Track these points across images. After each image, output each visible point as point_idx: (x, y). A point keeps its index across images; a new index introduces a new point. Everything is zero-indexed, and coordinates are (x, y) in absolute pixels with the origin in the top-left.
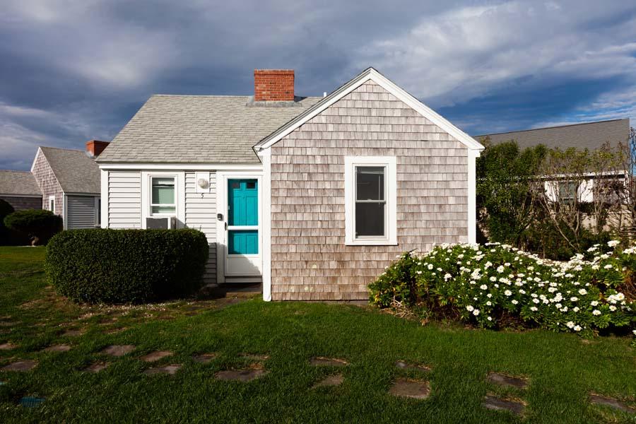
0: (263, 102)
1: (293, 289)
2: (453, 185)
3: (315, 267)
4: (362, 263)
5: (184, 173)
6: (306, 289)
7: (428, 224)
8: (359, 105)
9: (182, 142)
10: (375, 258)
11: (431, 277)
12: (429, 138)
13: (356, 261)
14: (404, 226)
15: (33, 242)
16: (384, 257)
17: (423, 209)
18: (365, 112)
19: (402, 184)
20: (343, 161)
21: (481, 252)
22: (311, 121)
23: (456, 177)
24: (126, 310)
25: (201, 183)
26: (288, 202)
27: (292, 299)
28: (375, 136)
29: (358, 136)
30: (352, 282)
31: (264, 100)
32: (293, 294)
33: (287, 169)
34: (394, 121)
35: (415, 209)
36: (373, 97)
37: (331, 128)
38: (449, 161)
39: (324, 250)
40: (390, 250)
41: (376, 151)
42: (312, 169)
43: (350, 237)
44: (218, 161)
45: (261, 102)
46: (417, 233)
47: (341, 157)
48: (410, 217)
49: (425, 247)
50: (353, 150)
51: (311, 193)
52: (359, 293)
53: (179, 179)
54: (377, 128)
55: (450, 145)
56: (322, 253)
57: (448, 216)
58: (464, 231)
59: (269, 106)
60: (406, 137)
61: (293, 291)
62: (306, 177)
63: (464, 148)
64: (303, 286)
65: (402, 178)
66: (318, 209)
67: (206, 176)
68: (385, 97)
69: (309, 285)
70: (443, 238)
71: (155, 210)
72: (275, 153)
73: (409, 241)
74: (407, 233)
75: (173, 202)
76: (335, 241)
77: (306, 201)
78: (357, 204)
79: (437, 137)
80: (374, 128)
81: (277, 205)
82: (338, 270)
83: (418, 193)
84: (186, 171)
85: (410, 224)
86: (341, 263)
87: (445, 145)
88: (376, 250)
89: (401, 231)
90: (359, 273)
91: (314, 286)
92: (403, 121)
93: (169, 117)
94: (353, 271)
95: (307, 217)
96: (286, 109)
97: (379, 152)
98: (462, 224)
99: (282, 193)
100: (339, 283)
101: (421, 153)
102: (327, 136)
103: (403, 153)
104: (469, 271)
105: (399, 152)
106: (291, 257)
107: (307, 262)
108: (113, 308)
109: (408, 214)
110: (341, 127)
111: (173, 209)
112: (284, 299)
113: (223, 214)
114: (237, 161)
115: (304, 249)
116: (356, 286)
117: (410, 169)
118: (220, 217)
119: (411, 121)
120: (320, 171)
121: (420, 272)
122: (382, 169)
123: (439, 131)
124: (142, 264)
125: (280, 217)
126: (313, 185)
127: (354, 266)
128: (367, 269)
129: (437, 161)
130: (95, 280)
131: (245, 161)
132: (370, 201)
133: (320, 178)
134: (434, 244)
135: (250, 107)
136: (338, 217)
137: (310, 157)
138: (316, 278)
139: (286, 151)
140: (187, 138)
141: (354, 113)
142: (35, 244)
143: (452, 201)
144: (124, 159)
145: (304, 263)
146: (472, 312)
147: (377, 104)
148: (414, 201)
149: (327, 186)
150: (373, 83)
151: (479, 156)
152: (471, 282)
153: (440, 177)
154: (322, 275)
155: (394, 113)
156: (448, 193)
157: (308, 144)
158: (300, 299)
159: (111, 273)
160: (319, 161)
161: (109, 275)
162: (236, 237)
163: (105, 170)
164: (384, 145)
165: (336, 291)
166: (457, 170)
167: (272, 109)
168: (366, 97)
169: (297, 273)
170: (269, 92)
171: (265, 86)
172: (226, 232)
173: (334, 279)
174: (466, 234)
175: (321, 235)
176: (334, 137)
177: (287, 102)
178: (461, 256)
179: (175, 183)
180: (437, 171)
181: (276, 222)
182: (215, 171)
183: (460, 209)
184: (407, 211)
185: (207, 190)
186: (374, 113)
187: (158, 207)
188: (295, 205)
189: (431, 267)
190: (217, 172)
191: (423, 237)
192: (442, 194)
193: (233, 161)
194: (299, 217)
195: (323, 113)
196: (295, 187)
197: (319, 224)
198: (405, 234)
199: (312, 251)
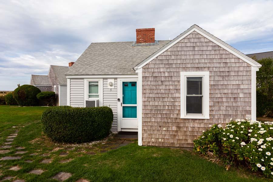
0: (140, 44)
2: (242, 87)
3: (164, 129)
4: (190, 128)
5: (102, 79)
6: (160, 140)
7: (227, 108)
8: (188, 44)
9: (103, 65)
10: (196, 125)
11: (232, 143)
12: (228, 61)
13: (187, 127)
14: (214, 109)
15: (48, 105)
16: (202, 126)
17: (224, 100)
18: (192, 49)
19: (212, 87)
20: (180, 74)
21: (263, 129)
22: (162, 54)
23: (244, 82)
24: (74, 147)
25: (110, 84)
26: (151, 95)
27: (153, 145)
28: (197, 61)
29: (188, 61)
30: (184, 138)
31: (141, 43)
33: (150, 79)
34: (208, 53)
35: (220, 100)
36: (196, 40)
37: (173, 57)
38: (240, 74)
39: (169, 121)
40: (206, 121)
41: (198, 69)
42: (163, 79)
43: (183, 114)
44: (118, 73)
45: (139, 44)
46: (221, 112)
47: (178, 72)
48: (217, 104)
49: (226, 121)
50: (185, 69)
51: (163, 91)
52: (188, 144)
53: (100, 82)
54: (198, 57)
55: (240, 65)
56: (168, 122)
57: (239, 104)
58: (249, 112)
59: (143, 45)
60: (215, 61)
61: (153, 141)
62: (160, 83)
63: (249, 66)
64: (158, 139)
65: (212, 83)
66: (166, 100)
67: (112, 81)
68: (202, 40)
69: (161, 138)
70: (236, 116)
71: (90, 96)
72: (144, 71)
73: (216, 117)
74: (215, 113)
75: (98, 93)
76: (175, 116)
77: (160, 95)
78: (187, 97)
79: (233, 60)
80: (196, 57)
81: (145, 97)
82: (177, 131)
83: (222, 91)
84: (103, 78)
85: (216, 108)
86: (179, 127)
87: (238, 65)
88: (197, 121)
89: (212, 111)
90: (188, 133)
91: (164, 139)
92: (213, 52)
93: (98, 53)
94: (185, 132)
95: (160, 104)
96: (151, 47)
97: (199, 69)
98: (248, 108)
99: (148, 91)
100: (177, 138)
101: (223, 70)
102: (170, 62)
103: (213, 69)
104: (256, 140)
105: (211, 69)
106: (152, 124)
107: (160, 126)
108: (68, 145)
109: (216, 103)
110: (179, 57)
111: (98, 95)
112: (149, 145)
113: (120, 98)
114: (127, 73)
115: (159, 120)
116: (186, 140)
117: (217, 78)
118: (119, 100)
119: (217, 52)
120: (167, 80)
121: (225, 139)
122: (201, 78)
123: (234, 57)
124: (81, 125)
125: (147, 103)
126: (164, 87)
127: (185, 129)
128: (193, 131)
129: (232, 74)
130: (60, 132)
131: (130, 73)
132: (194, 95)
133: (167, 83)
134: (231, 119)
135: (134, 46)
136: (177, 104)
137: (162, 73)
138: (165, 135)
139: (150, 70)
140: (105, 62)
141: (185, 49)
142: (48, 106)
143: (241, 95)
144: (77, 73)
145: (159, 127)
146: (261, 168)
147: (198, 44)
148: (219, 96)
149: (171, 87)
150: (197, 33)
151: (258, 70)
152: (259, 149)
153: (234, 83)
154: (168, 134)
155: (207, 48)
156: (239, 91)
157: (161, 66)
158: (157, 145)
159: (67, 129)
160: (167, 74)
161: (66, 130)
162: (126, 109)
163: (69, 78)
164: (202, 65)
165: (176, 142)
166: (245, 78)
167: (144, 47)
168: (192, 40)
169: (156, 132)
170: (143, 39)
171: (141, 36)
172: (122, 107)
173: (175, 136)
174: (250, 114)
175: (168, 113)
176: (175, 62)
177: (151, 43)
178: (250, 131)
179: (99, 84)
180: (233, 79)
181: (145, 106)
182: (117, 78)
183: (247, 100)
184: (215, 101)
185: (113, 87)
186: (196, 49)
187: (91, 95)
188: (154, 97)
189: (231, 136)
191: (224, 115)
192: (235, 91)
193: (125, 73)
194: (156, 104)
195: (169, 50)
196: (154, 88)
197: (167, 107)
198: (214, 113)
199: (163, 121)
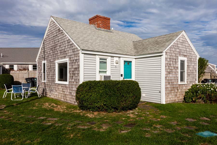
1: (169, 99)
3: (173, 92)
4: (181, 90)
7: (191, 78)
10: (183, 88)
12: (191, 53)
14: (188, 78)
16: (185, 88)
19: (188, 66)
22: (173, 45)
23: (195, 65)
25: (117, 62)
26: (168, 70)
27: (169, 103)
28: (183, 51)
32: (169, 101)
33: (168, 60)
34: (186, 47)
36: (183, 39)
40: (186, 85)
43: (179, 82)
45: (100, 29)
47: (178, 57)
48: (188, 75)
50: (180, 55)
52: (181, 99)
53: (109, 60)
55: (194, 55)
56: (174, 87)
57: (194, 76)
58: (196, 80)
62: (171, 62)
63: (197, 57)
65: (188, 64)
66: (174, 73)
67: (117, 59)
69: (172, 98)
72: (166, 54)
75: (106, 69)
76: (177, 83)
77: (171, 70)
78: (180, 71)
79: (193, 53)
80: (183, 49)
82: (177, 92)
83: (190, 69)
84: (111, 56)
86: (178, 90)
88: (183, 86)
94: (180, 92)
95: (172, 76)
98: (196, 78)
99: (167, 68)
100: (177, 96)
101: (190, 57)
105: (187, 57)
106: (169, 89)
107: (171, 90)
110: (178, 48)
111: (106, 72)
112: (167, 103)
113: (123, 74)
116: (180, 97)
117: (189, 62)
119: (189, 48)
120: (174, 61)
122: (184, 61)
123: (193, 51)
125: (167, 76)
126: (173, 65)
129: (193, 60)
132: (182, 71)
136: (177, 76)
137: (172, 56)
141: (180, 43)
143: (194, 71)
147: (184, 42)
148: (189, 71)
150: (183, 35)
151: (199, 59)
153: (193, 65)
154: (174, 94)
155: (187, 45)
157: (172, 52)
163: (82, 53)
164: (185, 54)
165: (177, 99)
166: (195, 63)
169: (170, 94)
170: (102, 25)
171: (101, 22)
175: (174, 81)
177: (108, 30)
179: (107, 61)
180: (192, 63)
182: (120, 57)
183: (196, 74)
185: (117, 65)
186: (183, 44)
187: (101, 71)
190: (121, 58)
191: (190, 82)
192: (193, 69)
194: (170, 76)
197: (174, 78)
198: (188, 81)
199: (172, 87)
